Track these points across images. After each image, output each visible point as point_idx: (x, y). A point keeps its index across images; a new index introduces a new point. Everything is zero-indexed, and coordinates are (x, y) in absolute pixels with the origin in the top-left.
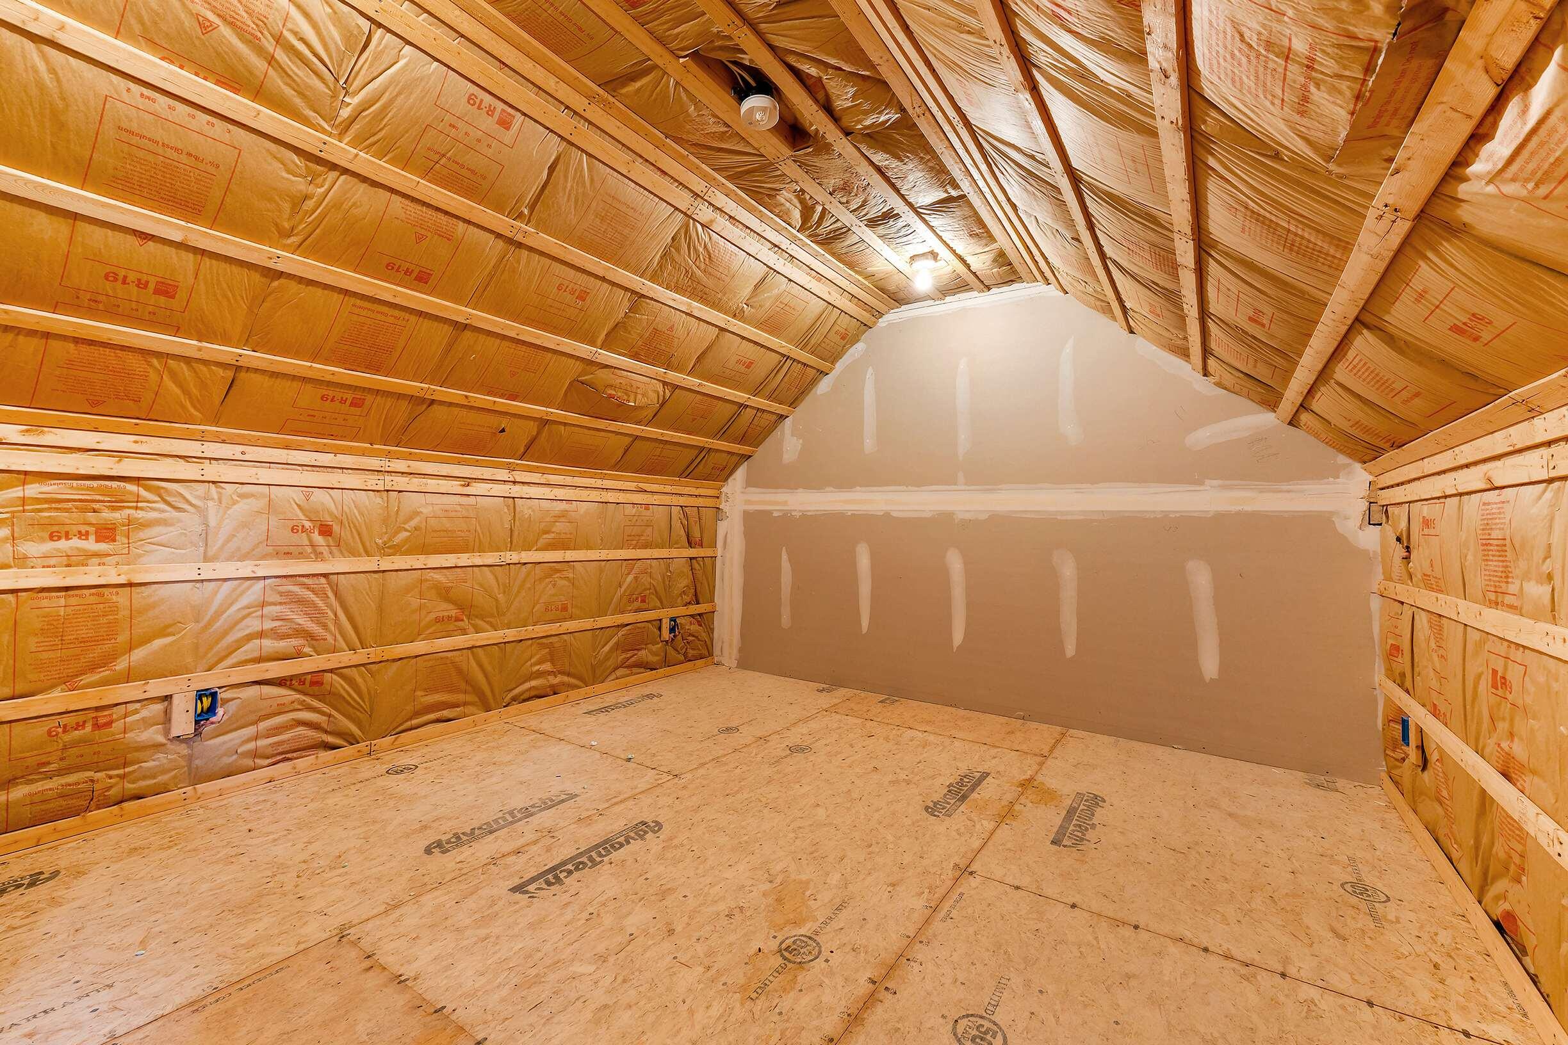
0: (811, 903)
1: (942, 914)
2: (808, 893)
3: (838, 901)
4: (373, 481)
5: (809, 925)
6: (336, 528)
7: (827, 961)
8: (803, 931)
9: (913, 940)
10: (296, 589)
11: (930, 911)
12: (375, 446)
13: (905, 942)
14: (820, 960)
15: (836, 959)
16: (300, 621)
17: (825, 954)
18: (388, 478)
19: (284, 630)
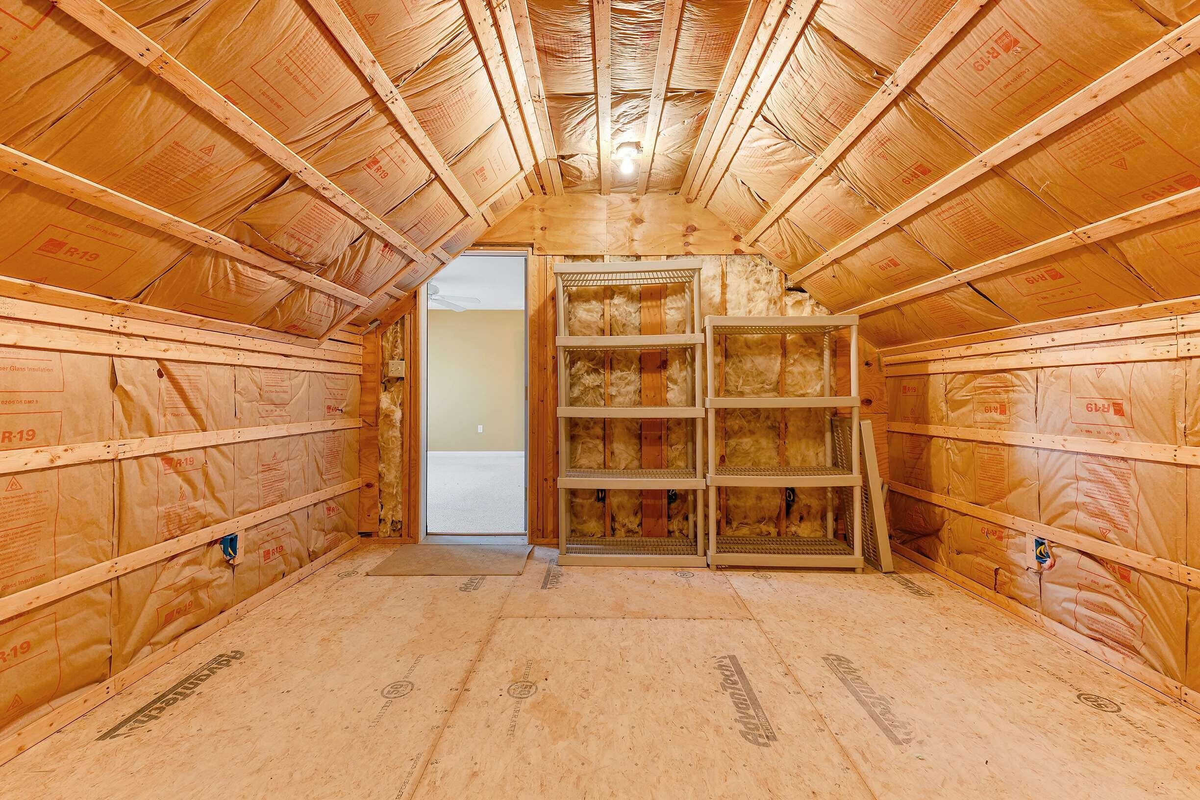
0: (538, 723)
1: (422, 759)
2: (547, 730)
3: (518, 733)
4: (1162, 348)
5: (527, 706)
6: (1126, 407)
7: (501, 690)
8: (529, 700)
9: (446, 725)
10: (1100, 469)
11: (433, 760)
12: (1144, 306)
13: (450, 722)
14: (505, 688)
15: (496, 692)
16: (1105, 504)
17: (504, 693)
18: (1182, 341)
19: (1091, 507)
